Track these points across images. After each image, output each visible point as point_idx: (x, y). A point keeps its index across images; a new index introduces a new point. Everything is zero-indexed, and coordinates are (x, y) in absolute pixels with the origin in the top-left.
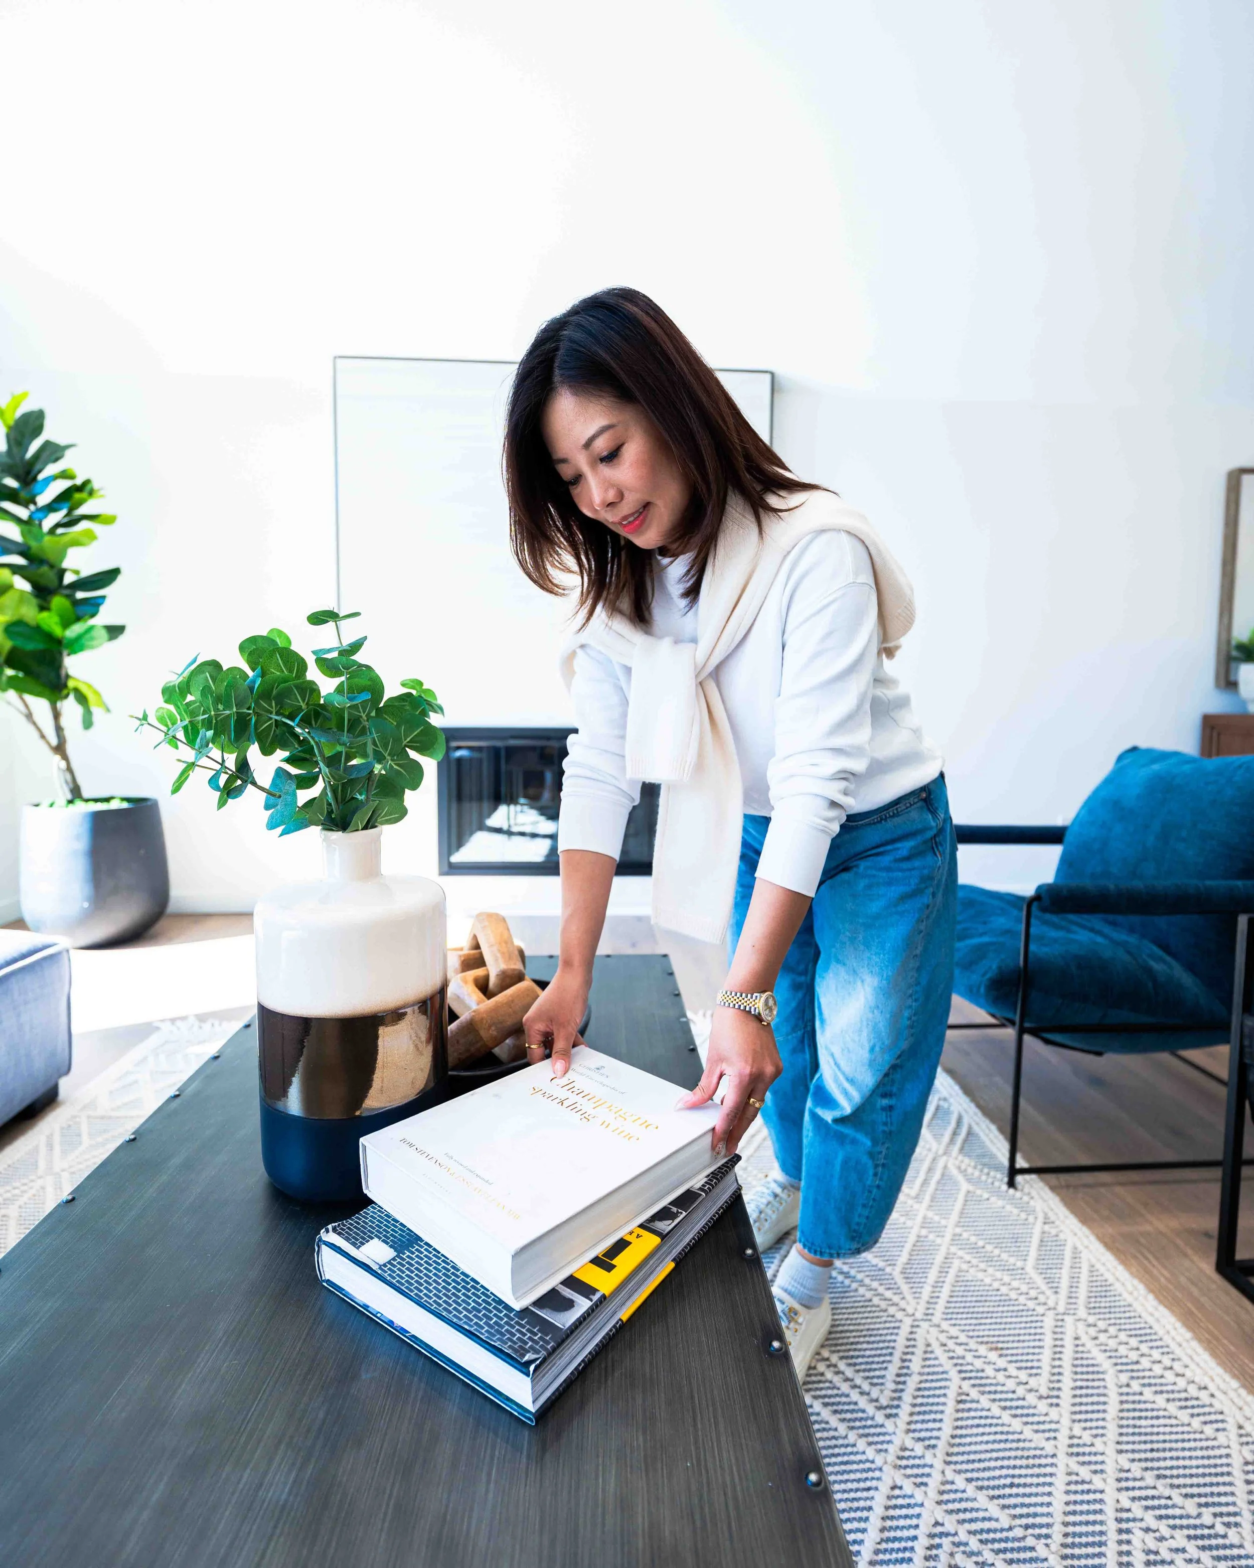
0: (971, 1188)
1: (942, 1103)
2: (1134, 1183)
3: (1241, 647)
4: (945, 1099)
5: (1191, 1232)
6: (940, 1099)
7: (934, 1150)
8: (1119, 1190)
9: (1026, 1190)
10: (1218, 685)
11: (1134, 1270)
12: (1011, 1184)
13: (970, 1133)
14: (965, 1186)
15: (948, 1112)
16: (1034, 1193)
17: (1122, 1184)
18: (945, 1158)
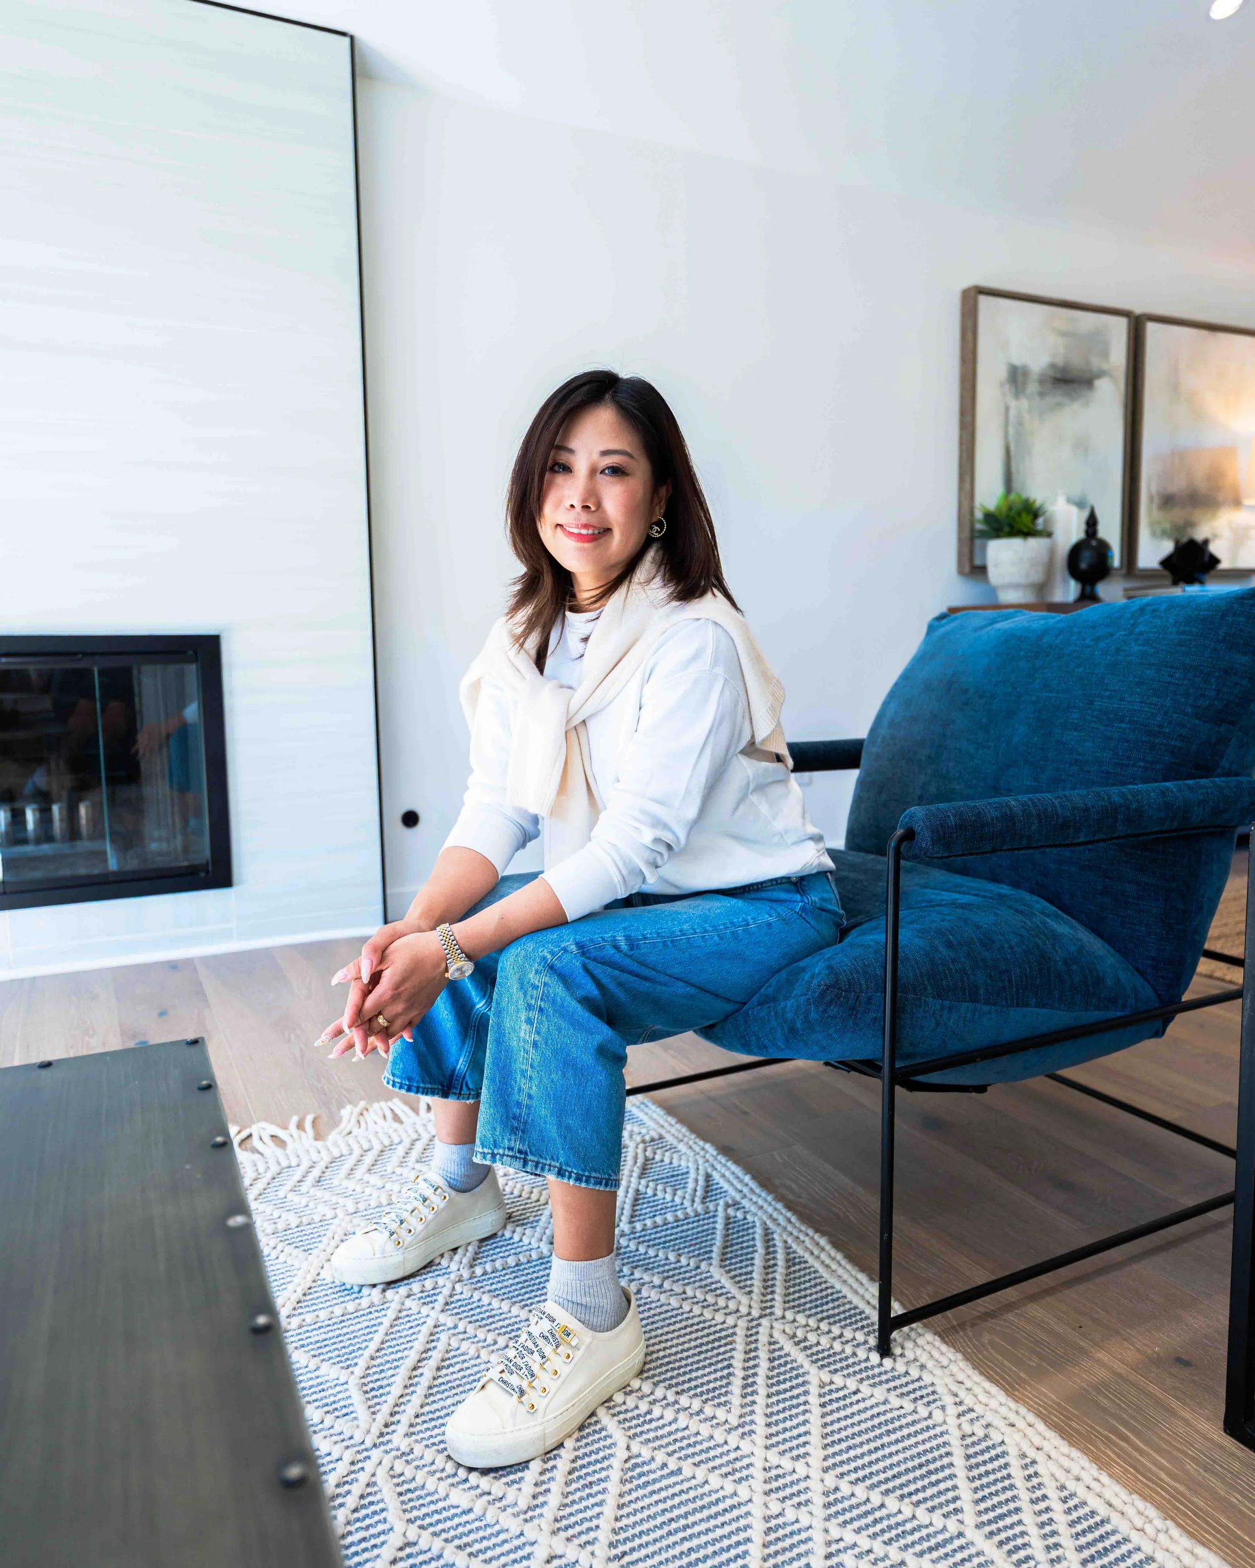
0: (825, 1376)
1: (731, 1211)
2: (1049, 1291)
3: (989, 517)
4: (736, 1204)
5: (1156, 1361)
6: (727, 1206)
7: (744, 1310)
8: (1035, 1310)
9: (910, 1355)
10: (961, 572)
11: (1117, 1470)
12: (884, 1349)
13: (791, 1261)
14: (815, 1376)
15: (746, 1228)
16: (924, 1358)
17: (1033, 1298)
18: (765, 1322)
